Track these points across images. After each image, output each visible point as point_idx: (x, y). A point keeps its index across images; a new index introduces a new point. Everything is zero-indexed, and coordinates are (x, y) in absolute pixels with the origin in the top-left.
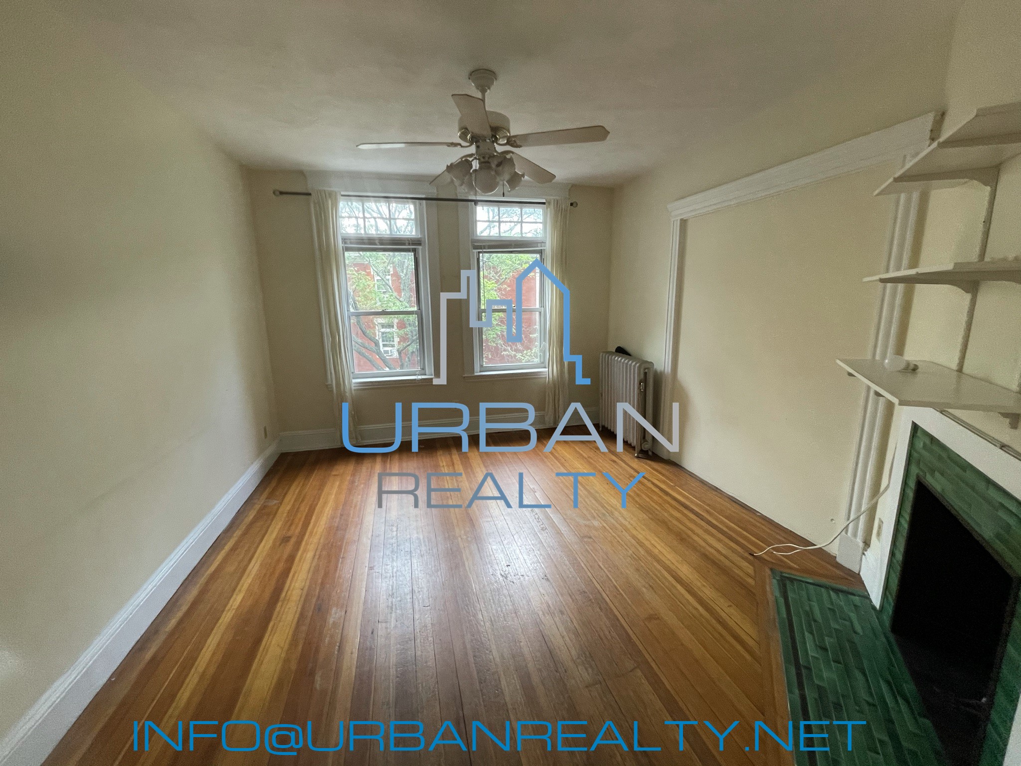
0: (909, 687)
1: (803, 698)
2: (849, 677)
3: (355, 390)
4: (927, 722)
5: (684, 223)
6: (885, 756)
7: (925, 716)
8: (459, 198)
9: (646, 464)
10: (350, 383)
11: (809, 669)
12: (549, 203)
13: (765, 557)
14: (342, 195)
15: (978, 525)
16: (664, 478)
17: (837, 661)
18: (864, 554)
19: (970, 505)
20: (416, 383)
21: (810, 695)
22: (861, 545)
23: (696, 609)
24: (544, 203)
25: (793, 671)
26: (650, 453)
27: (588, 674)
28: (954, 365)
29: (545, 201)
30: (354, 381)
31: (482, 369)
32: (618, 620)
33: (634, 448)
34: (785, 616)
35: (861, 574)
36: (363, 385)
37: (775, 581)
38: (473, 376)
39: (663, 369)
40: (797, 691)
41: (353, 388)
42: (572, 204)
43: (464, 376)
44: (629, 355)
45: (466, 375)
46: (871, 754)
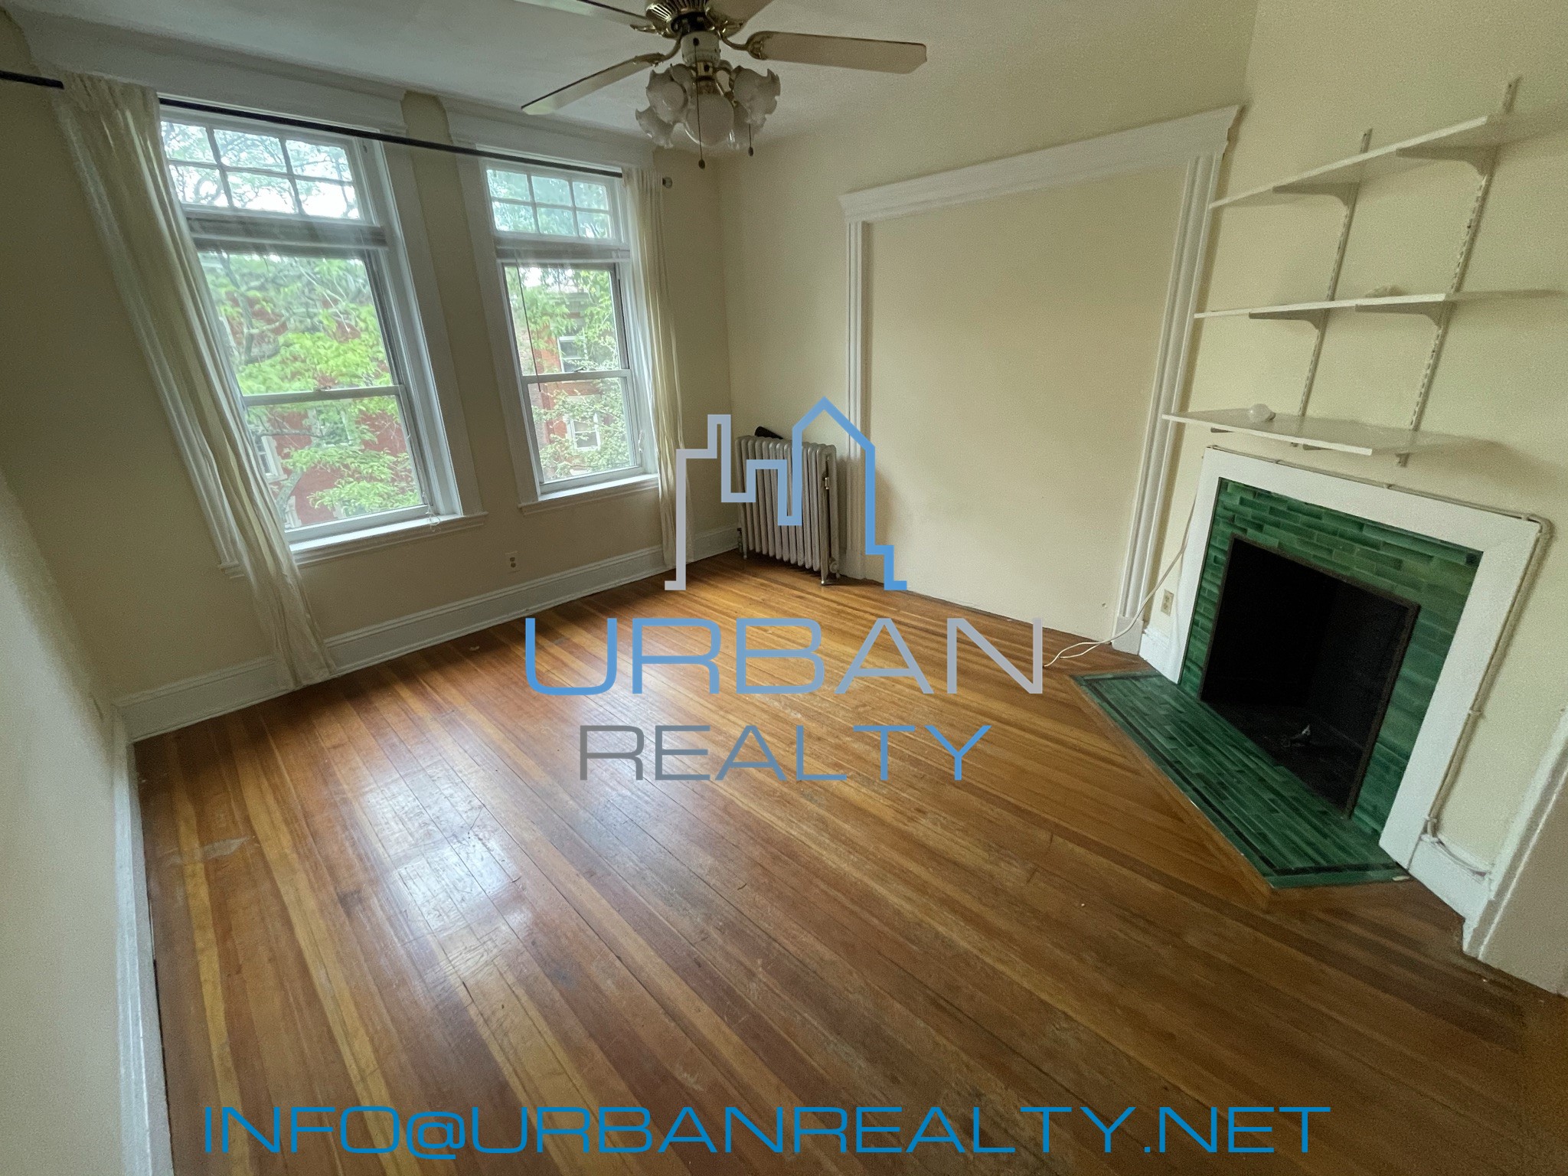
0: (1249, 744)
1: (1195, 790)
2: (1208, 754)
3: (300, 567)
4: (1282, 768)
5: (867, 228)
6: (1284, 811)
7: (1278, 765)
8: (456, 144)
9: (842, 591)
10: (288, 554)
11: (1178, 762)
12: (629, 176)
13: (1058, 666)
14: (164, 102)
15: (1346, 568)
16: (879, 604)
17: (1190, 745)
18: (1143, 632)
19: (1330, 551)
20: (431, 533)
21: (1199, 786)
22: (1141, 623)
23: (1047, 746)
24: (619, 175)
25: (1169, 768)
26: (838, 576)
27: (1016, 867)
28: (1296, 410)
29: (620, 171)
30: (294, 548)
31: (545, 489)
32: (987, 792)
33: (818, 574)
34: (1122, 720)
35: (1140, 654)
36: (313, 554)
37: (1084, 688)
38: (537, 504)
39: (846, 454)
40: (1189, 788)
41: (296, 565)
42: (664, 182)
43: (520, 506)
44: (781, 438)
45: (523, 504)
46: (1274, 815)
